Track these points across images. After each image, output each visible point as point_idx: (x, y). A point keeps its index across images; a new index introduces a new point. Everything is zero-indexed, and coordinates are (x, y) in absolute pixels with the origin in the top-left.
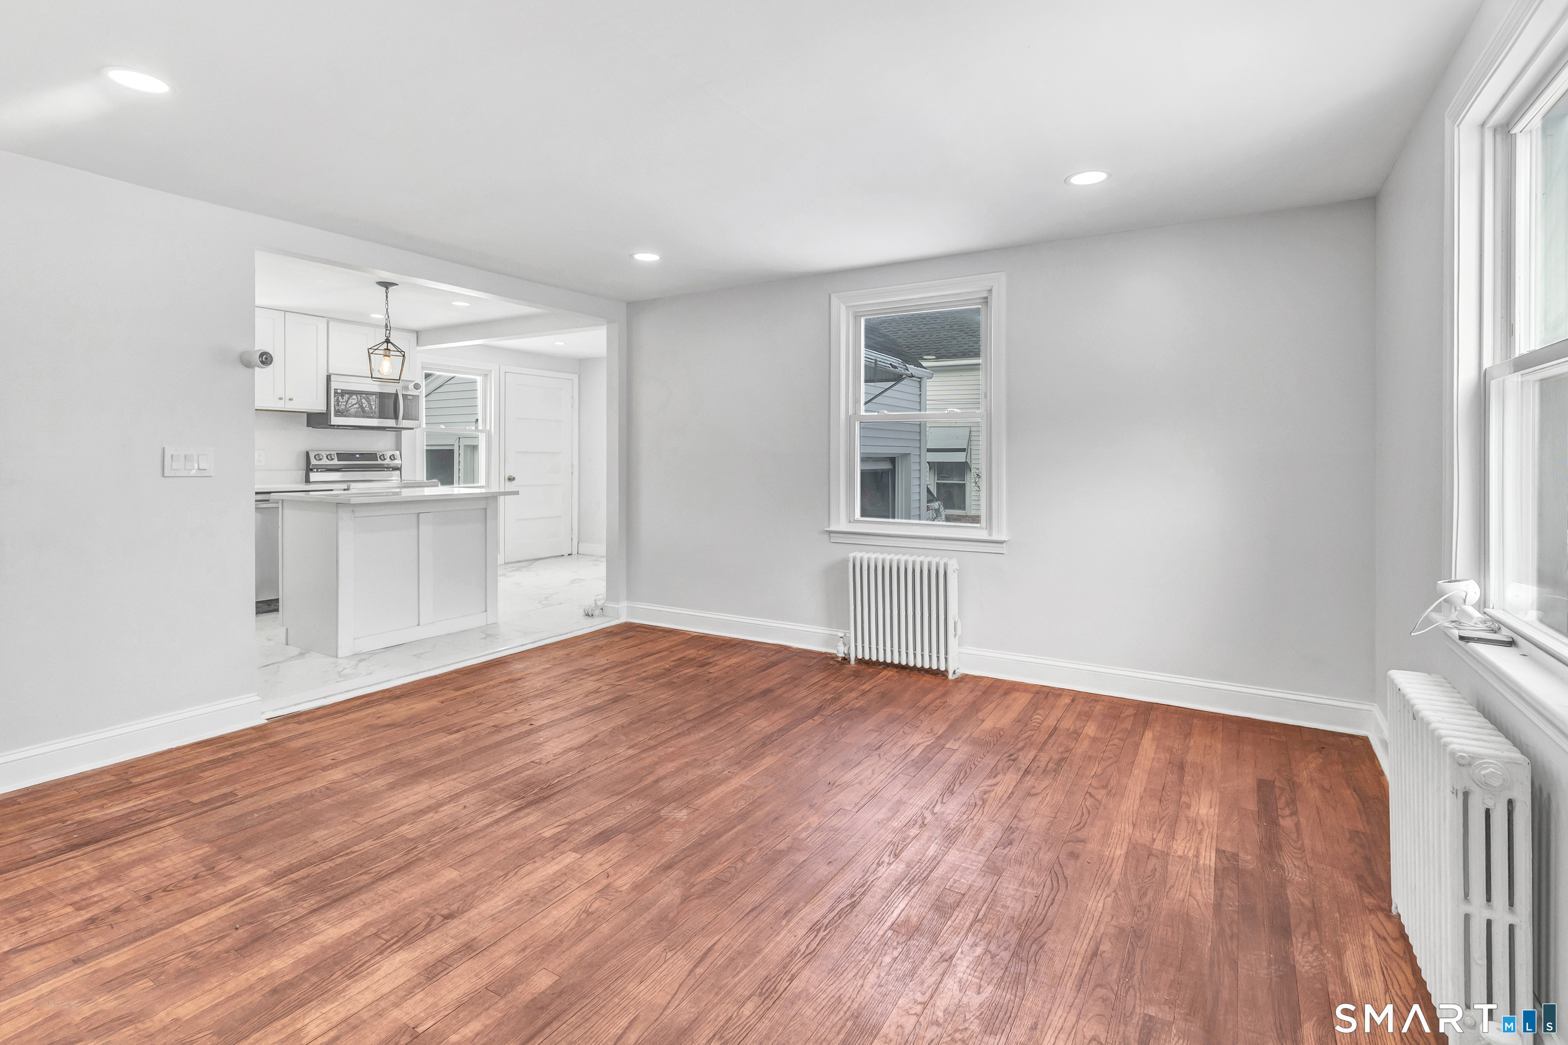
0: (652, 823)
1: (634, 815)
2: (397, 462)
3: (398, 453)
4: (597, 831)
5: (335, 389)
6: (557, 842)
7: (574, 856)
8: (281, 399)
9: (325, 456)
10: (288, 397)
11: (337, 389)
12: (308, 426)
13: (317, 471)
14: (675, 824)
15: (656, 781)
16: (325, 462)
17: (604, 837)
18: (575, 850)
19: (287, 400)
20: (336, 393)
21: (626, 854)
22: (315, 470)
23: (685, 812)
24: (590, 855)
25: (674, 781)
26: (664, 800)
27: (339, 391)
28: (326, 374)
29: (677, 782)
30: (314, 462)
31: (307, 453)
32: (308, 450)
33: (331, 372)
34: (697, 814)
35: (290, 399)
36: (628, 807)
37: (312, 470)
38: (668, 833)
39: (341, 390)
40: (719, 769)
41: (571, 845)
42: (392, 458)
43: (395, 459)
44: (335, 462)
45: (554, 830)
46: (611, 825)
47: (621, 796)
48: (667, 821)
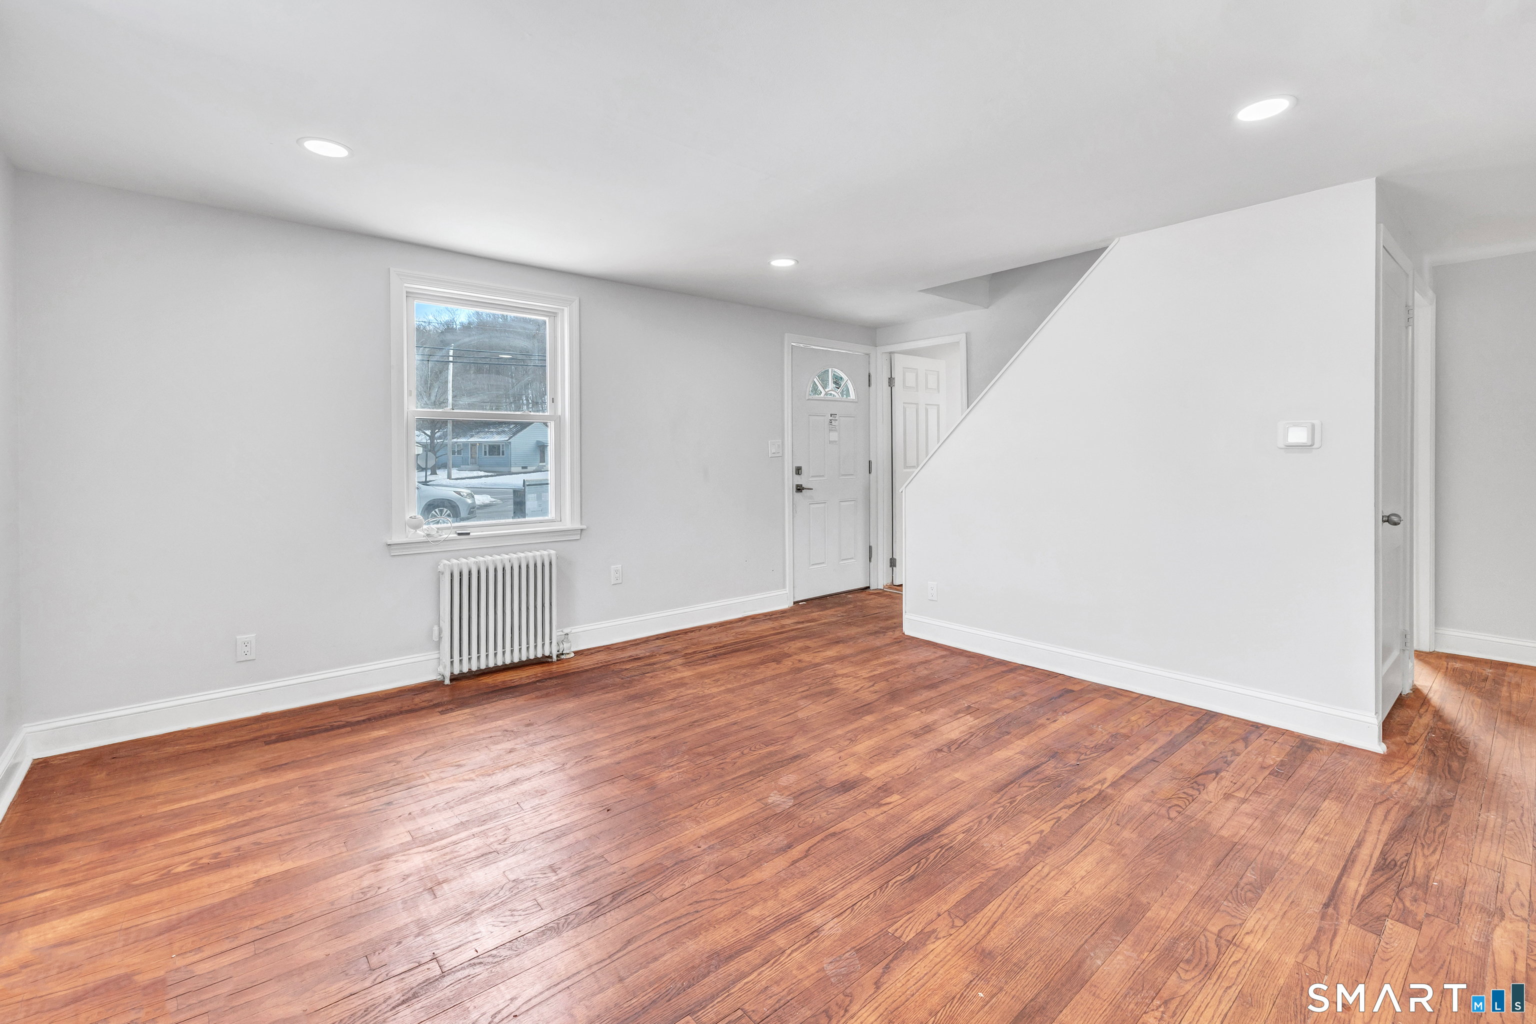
0: (803, 793)
1: (819, 804)
4: (853, 793)
6: (886, 789)
7: (870, 774)
14: (781, 790)
15: (789, 846)
17: (846, 786)
18: (868, 780)
21: (826, 770)
23: (770, 801)
24: (855, 773)
25: (769, 845)
26: (788, 816)
29: (764, 841)
34: (761, 796)
36: (824, 814)
38: (791, 782)
40: (708, 855)
41: (874, 783)
45: (892, 800)
46: (840, 797)
47: (832, 830)
48: (789, 793)
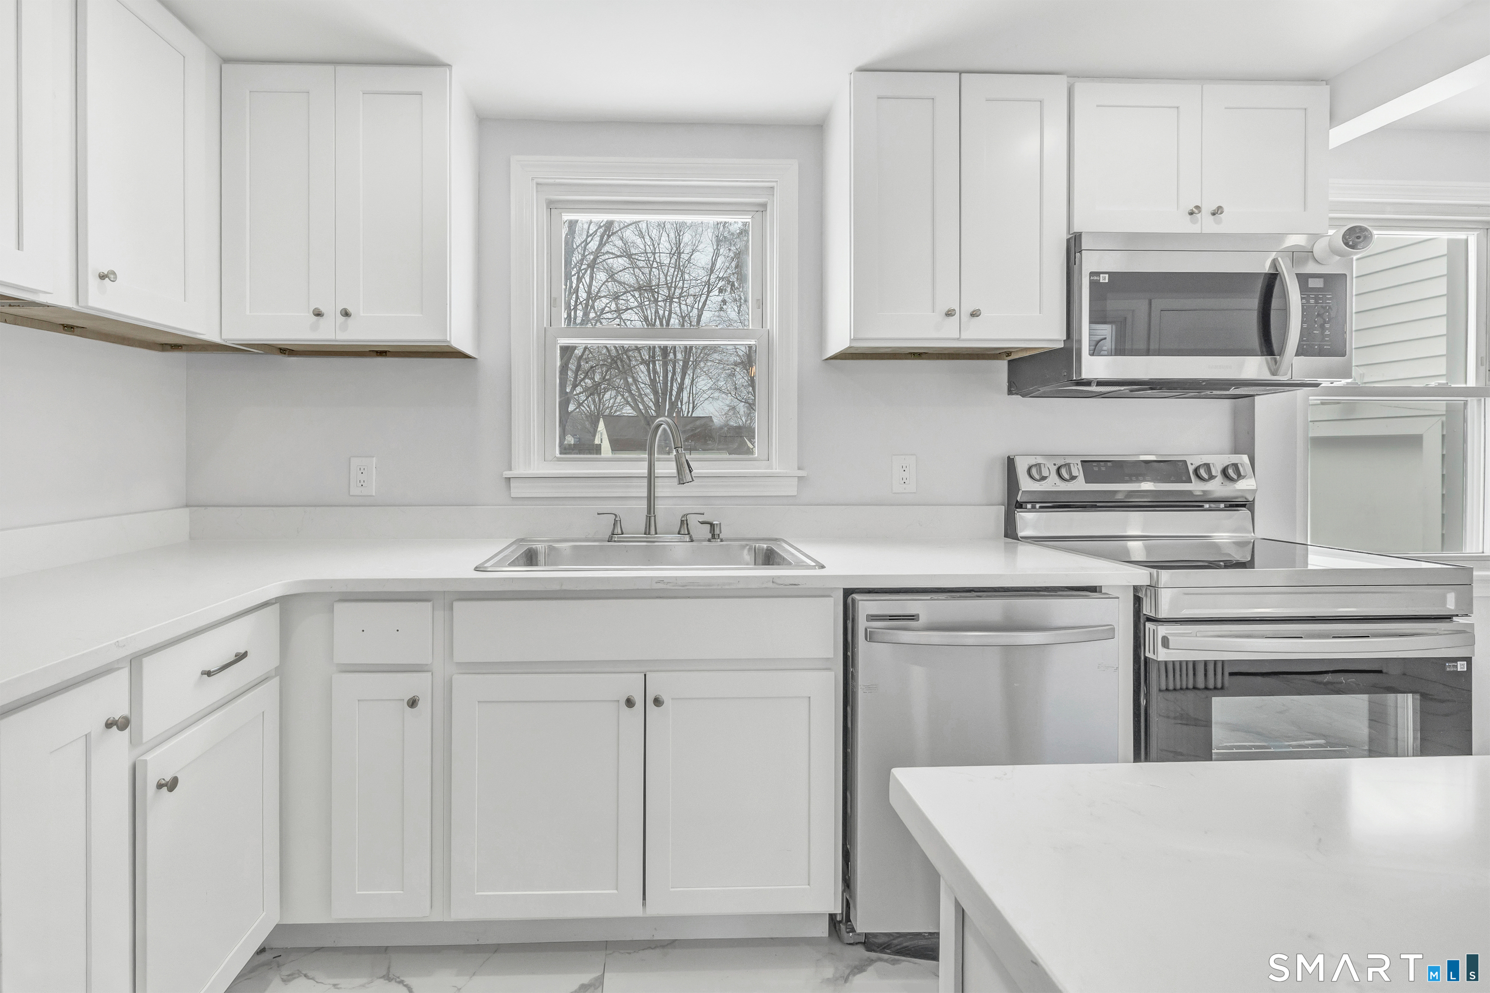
2: (1245, 485)
3: (1245, 458)
5: (1092, 274)
8: (949, 314)
9: (1054, 470)
10: (967, 308)
11: (1098, 274)
12: (1010, 392)
13: (1033, 507)
16: (1052, 484)
19: (965, 317)
20: (1095, 285)
22: (1029, 506)
27: (1104, 279)
28: (1064, 236)
30: (1026, 485)
31: (1011, 463)
32: (1011, 454)
33: (1076, 229)
35: (975, 314)
37: (1020, 505)
39: (1110, 274)
42: (1230, 474)
43: (1240, 476)
44: (1080, 485)
